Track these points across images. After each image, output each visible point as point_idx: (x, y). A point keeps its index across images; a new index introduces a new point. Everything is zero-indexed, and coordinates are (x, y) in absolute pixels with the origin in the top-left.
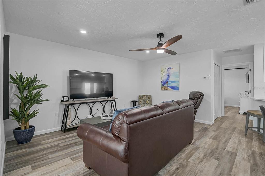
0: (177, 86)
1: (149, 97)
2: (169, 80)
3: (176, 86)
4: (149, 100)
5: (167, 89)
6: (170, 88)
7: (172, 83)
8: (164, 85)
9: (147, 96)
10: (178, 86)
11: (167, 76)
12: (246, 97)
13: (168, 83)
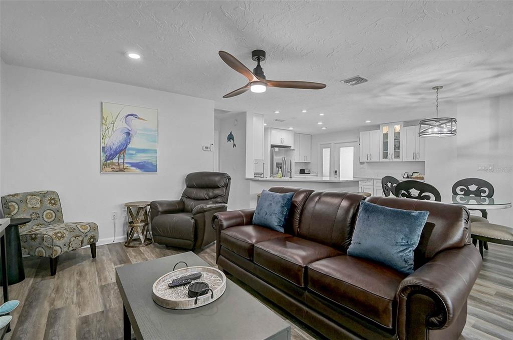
0: (152, 163)
1: (52, 199)
2: (129, 146)
3: (150, 161)
4: (54, 207)
5: (122, 170)
6: (132, 166)
7: (139, 155)
8: (112, 159)
9: (43, 195)
10: (154, 163)
11: (124, 136)
13: (127, 152)
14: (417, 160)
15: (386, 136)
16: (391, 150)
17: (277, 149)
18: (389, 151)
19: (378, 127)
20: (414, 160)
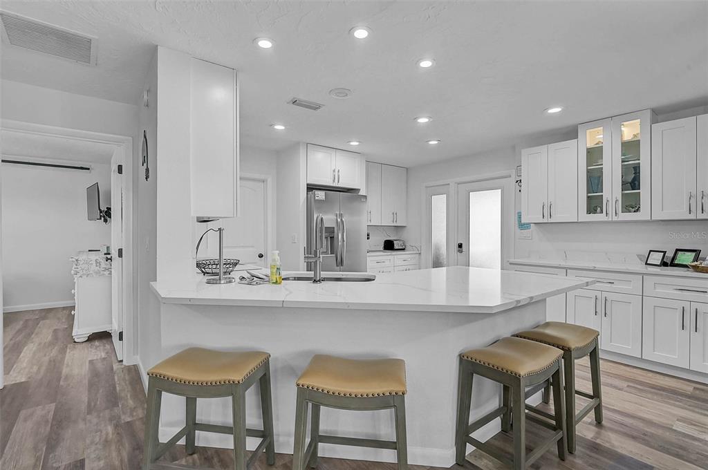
12: (98, 273)
14: (700, 216)
15: (594, 154)
16: (612, 190)
17: (321, 195)
18: (606, 194)
19: (571, 133)
20: (692, 217)
